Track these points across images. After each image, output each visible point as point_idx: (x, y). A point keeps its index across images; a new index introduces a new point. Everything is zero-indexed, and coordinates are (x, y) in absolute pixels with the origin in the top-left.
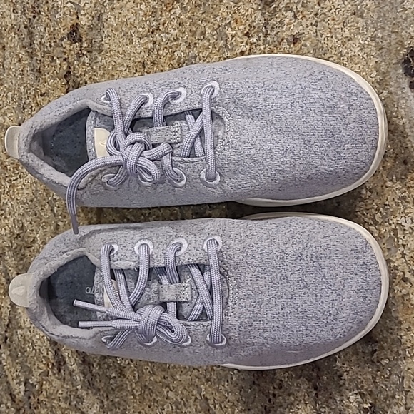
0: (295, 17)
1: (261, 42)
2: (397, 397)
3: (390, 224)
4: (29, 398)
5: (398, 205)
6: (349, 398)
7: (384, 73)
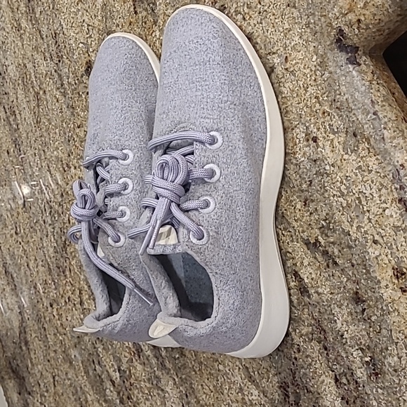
0: (244, 19)
2: (390, 348)
3: (354, 194)
4: (124, 382)
5: (357, 176)
6: (352, 354)
7: (322, 55)
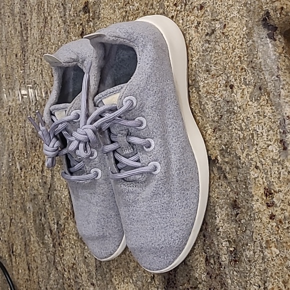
1: (182, 10)
2: (249, 244)
3: (250, 130)
4: (59, 232)
5: (255, 118)
6: (222, 244)
7: (250, 28)
